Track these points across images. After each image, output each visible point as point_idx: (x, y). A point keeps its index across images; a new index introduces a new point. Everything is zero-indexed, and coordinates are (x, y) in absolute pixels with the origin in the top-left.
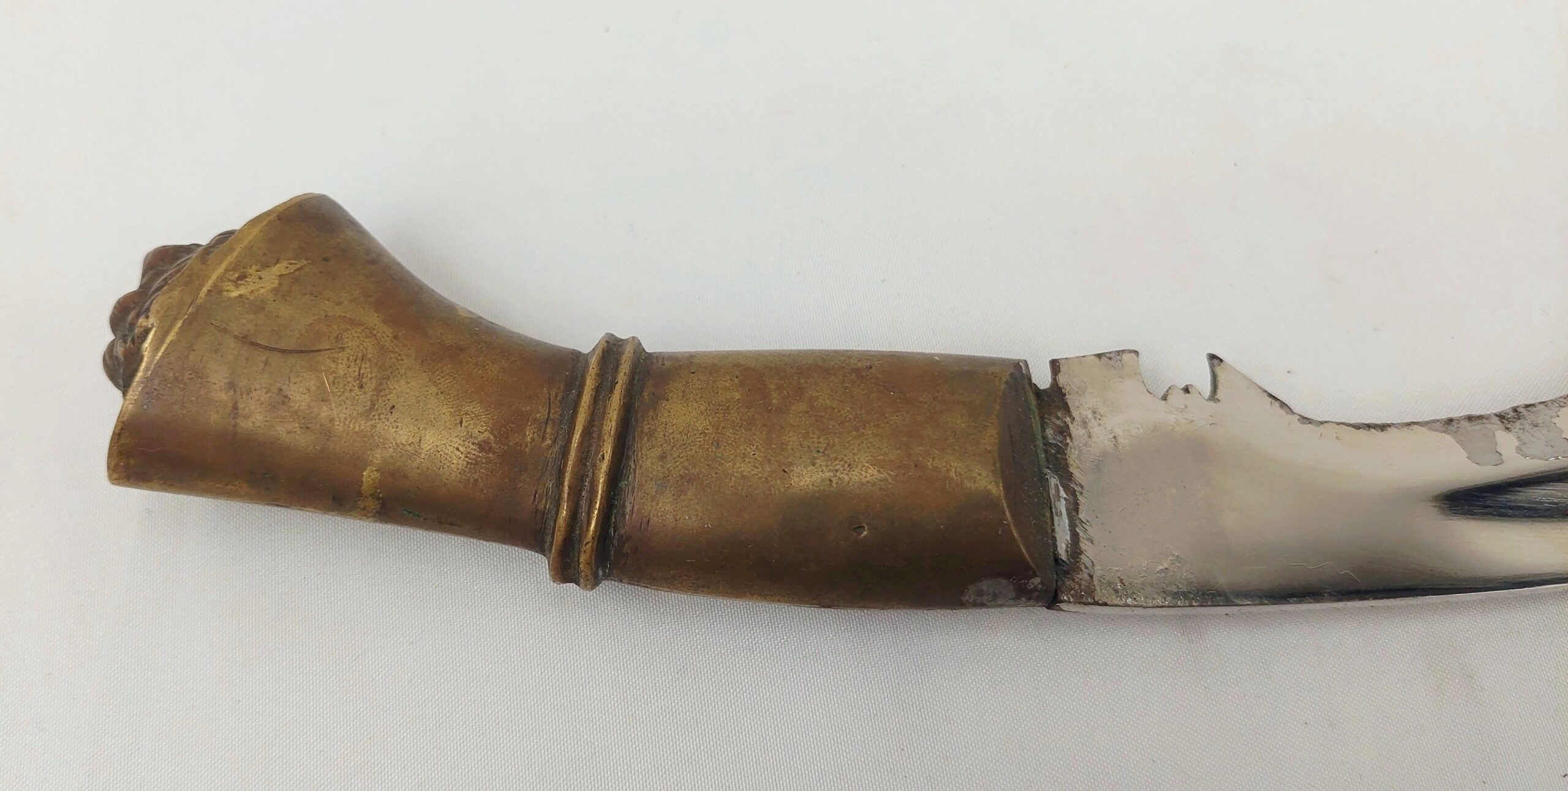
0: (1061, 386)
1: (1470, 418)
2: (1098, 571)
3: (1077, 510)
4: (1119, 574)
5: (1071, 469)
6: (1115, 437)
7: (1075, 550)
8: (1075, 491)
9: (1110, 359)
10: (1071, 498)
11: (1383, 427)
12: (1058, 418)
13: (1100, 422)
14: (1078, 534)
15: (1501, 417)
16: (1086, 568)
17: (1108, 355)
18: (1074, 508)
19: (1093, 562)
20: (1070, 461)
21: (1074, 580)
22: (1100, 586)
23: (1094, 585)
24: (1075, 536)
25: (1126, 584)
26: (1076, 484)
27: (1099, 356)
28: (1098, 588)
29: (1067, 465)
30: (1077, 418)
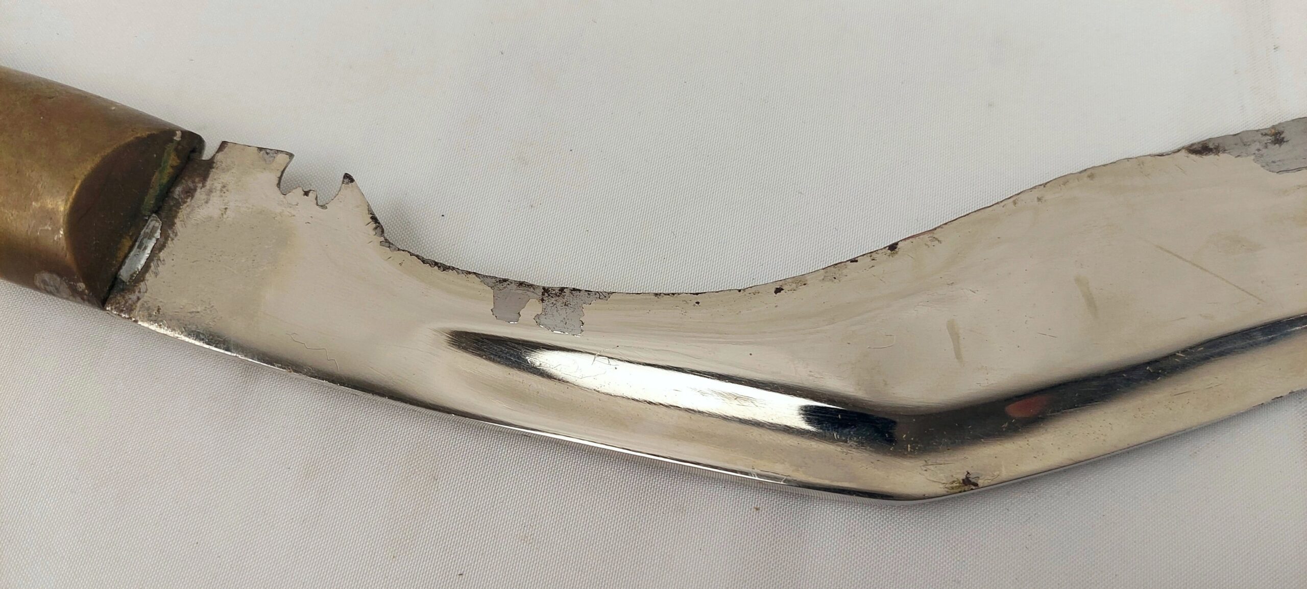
0: (215, 161)
1: (521, 284)
2: (146, 297)
3: (160, 250)
4: (160, 305)
5: (176, 221)
6: (226, 209)
7: (139, 277)
8: (169, 236)
9: (267, 153)
10: (162, 240)
11: (445, 268)
12: (193, 182)
13: (224, 195)
14: (150, 267)
15: (546, 290)
16: (139, 292)
17: (268, 151)
18: (160, 247)
19: (147, 290)
20: (180, 215)
21: (124, 297)
22: (141, 308)
23: (136, 306)
24: (147, 267)
25: (161, 313)
26: (173, 232)
27: (260, 149)
28: (138, 309)
29: (175, 217)
30: (208, 187)
